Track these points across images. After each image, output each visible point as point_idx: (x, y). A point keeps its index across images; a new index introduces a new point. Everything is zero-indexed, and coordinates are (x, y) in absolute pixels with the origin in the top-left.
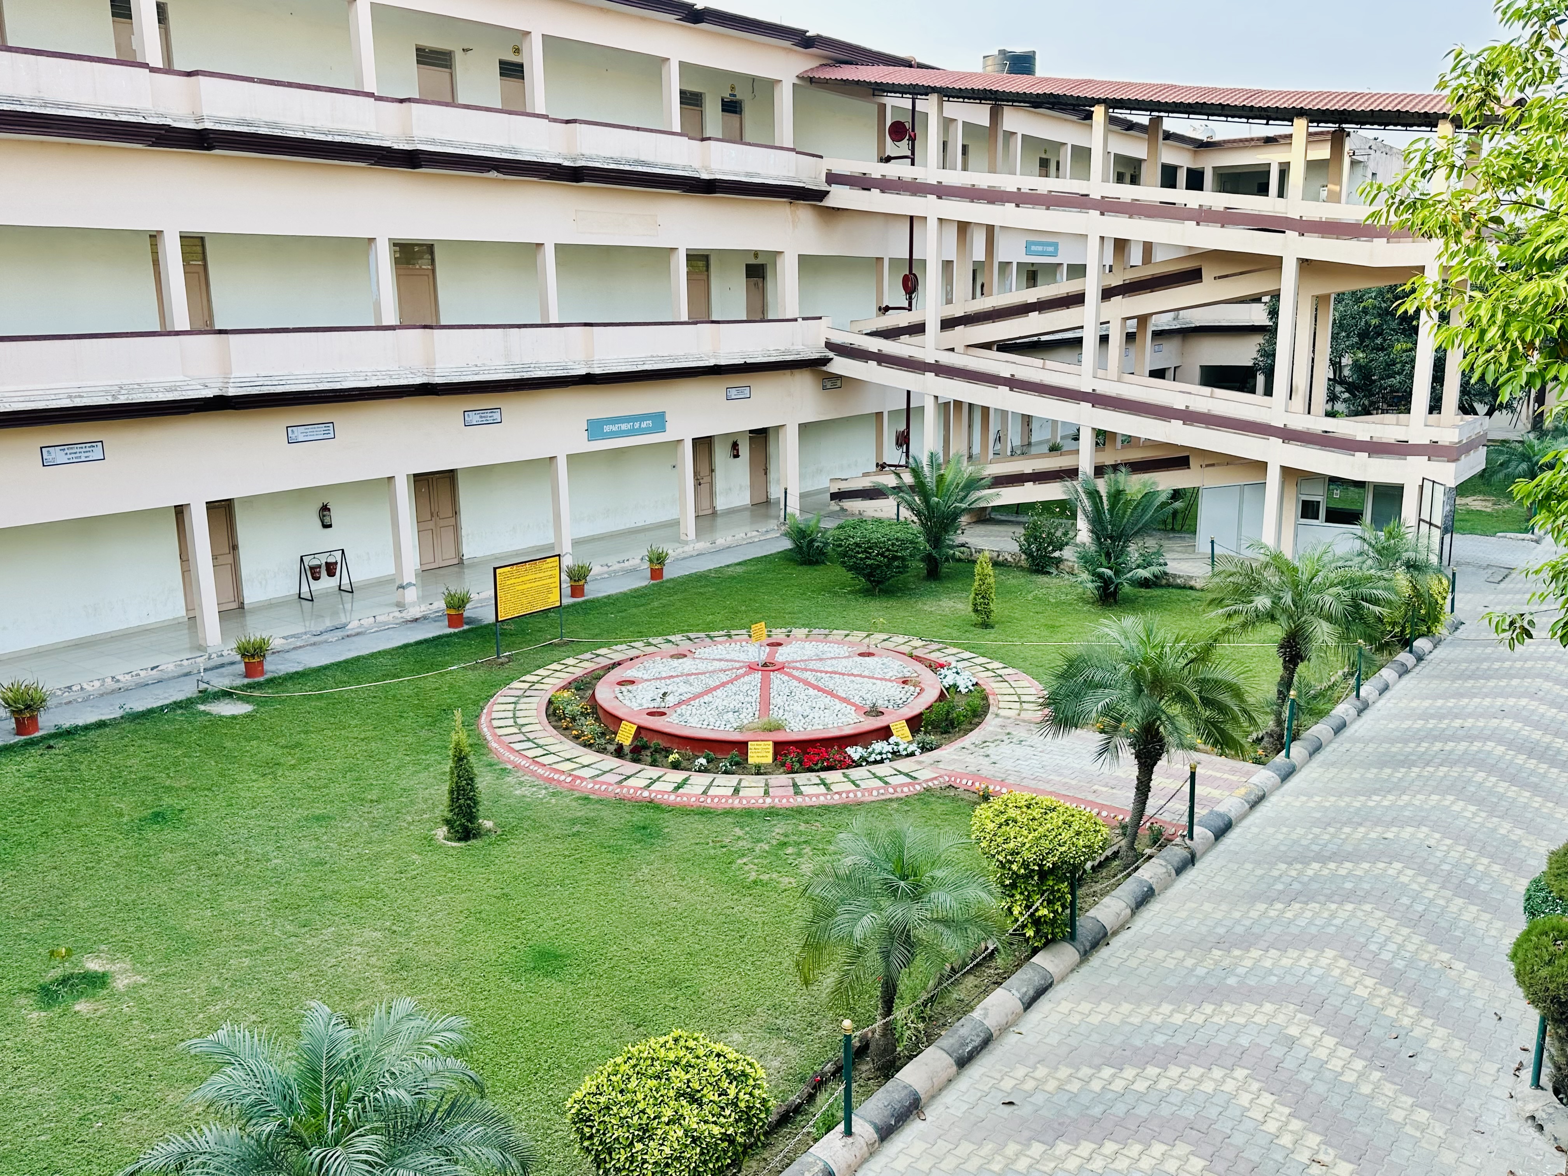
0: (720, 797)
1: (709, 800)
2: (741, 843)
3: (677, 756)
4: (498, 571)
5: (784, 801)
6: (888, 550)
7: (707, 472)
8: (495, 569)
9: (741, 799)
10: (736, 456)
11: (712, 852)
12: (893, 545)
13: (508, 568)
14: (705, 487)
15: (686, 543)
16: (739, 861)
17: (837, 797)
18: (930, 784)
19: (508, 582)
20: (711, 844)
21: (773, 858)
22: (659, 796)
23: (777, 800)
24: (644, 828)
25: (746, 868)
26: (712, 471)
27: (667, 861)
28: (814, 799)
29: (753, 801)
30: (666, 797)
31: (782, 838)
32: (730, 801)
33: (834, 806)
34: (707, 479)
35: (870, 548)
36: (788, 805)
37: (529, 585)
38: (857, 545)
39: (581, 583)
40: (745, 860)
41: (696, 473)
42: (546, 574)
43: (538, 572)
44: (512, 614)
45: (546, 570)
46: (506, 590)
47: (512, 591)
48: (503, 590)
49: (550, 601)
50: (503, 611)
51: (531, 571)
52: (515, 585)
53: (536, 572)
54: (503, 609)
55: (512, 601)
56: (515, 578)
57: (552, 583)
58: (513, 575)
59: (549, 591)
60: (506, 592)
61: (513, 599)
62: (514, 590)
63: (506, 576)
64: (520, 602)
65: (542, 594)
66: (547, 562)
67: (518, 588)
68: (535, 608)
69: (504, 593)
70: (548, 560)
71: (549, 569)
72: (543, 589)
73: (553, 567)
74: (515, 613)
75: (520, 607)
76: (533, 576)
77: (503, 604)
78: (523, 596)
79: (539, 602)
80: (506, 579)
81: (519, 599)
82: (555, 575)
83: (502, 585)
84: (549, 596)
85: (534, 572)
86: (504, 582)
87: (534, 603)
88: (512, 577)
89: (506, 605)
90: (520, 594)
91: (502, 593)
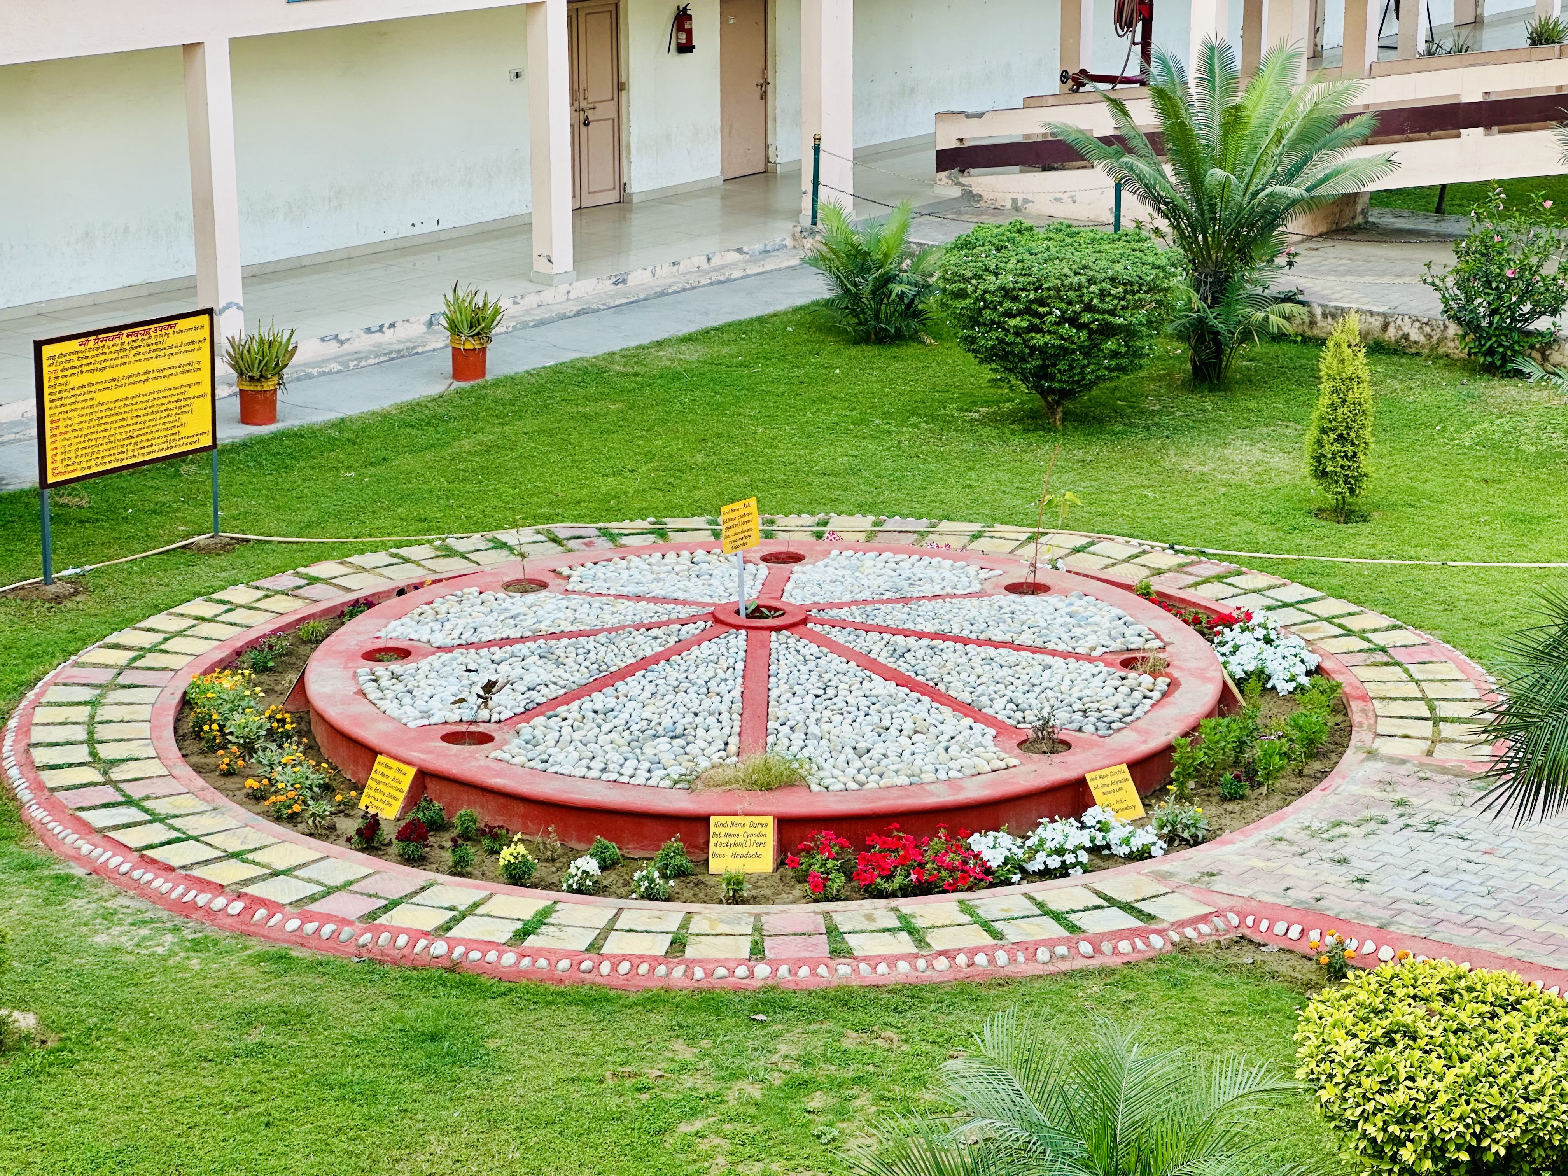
0: (636, 960)
1: (605, 968)
2: (688, 1081)
3: (521, 849)
4: (47, 351)
5: (804, 971)
6: (1089, 308)
7: (606, 89)
8: (38, 346)
9: (690, 964)
10: (686, 48)
11: (614, 1101)
12: (1103, 294)
13: (74, 345)
14: (600, 132)
15: (548, 281)
16: (684, 1128)
17: (942, 963)
18: (1190, 932)
19: (75, 382)
20: (610, 1082)
21: (773, 1121)
22: (475, 955)
23: (783, 970)
24: (434, 1037)
25: (703, 1146)
26: (620, 87)
27: (494, 1124)
28: (882, 968)
29: (721, 971)
30: (492, 956)
31: (797, 1069)
32: (662, 970)
33: (935, 987)
34: (606, 110)
35: (1042, 302)
36: (813, 984)
37: (130, 391)
38: (1008, 293)
39: (268, 385)
40: (698, 1125)
41: (576, 93)
42: (175, 360)
43: (153, 354)
44: (84, 465)
45: (174, 350)
46: (67, 401)
47: (84, 404)
48: (59, 403)
49: (185, 432)
50: (59, 458)
51: (133, 352)
52: (93, 388)
53: (148, 356)
54: (59, 451)
55: (85, 432)
56: (92, 371)
57: (189, 386)
58: (85, 361)
59: (184, 406)
60: (68, 408)
61: (86, 425)
62: (89, 403)
63: (68, 365)
64: (106, 434)
65: (165, 414)
66: (178, 328)
67: (100, 397)
68: (146, 450)
69: (63, 409)
70: (182, 324)
71: (183, 348)
72: (166, 400)
73: (193, 342)
74: (93, 463)
75: (105, 447)
76: (141, 367)
77: (59, 438)
78: (114, 418)
79: (156, 435)
80: (69, 372)
81: (103, 427)
82: (199, 362)
83: (58, 389)
84: (184, 418)
85: (142, 357)
86: (64, 380)
87: (144, 438)
88: (84, 369)
89: (67, 443)
90: (103, 414)
91: (57, 411)
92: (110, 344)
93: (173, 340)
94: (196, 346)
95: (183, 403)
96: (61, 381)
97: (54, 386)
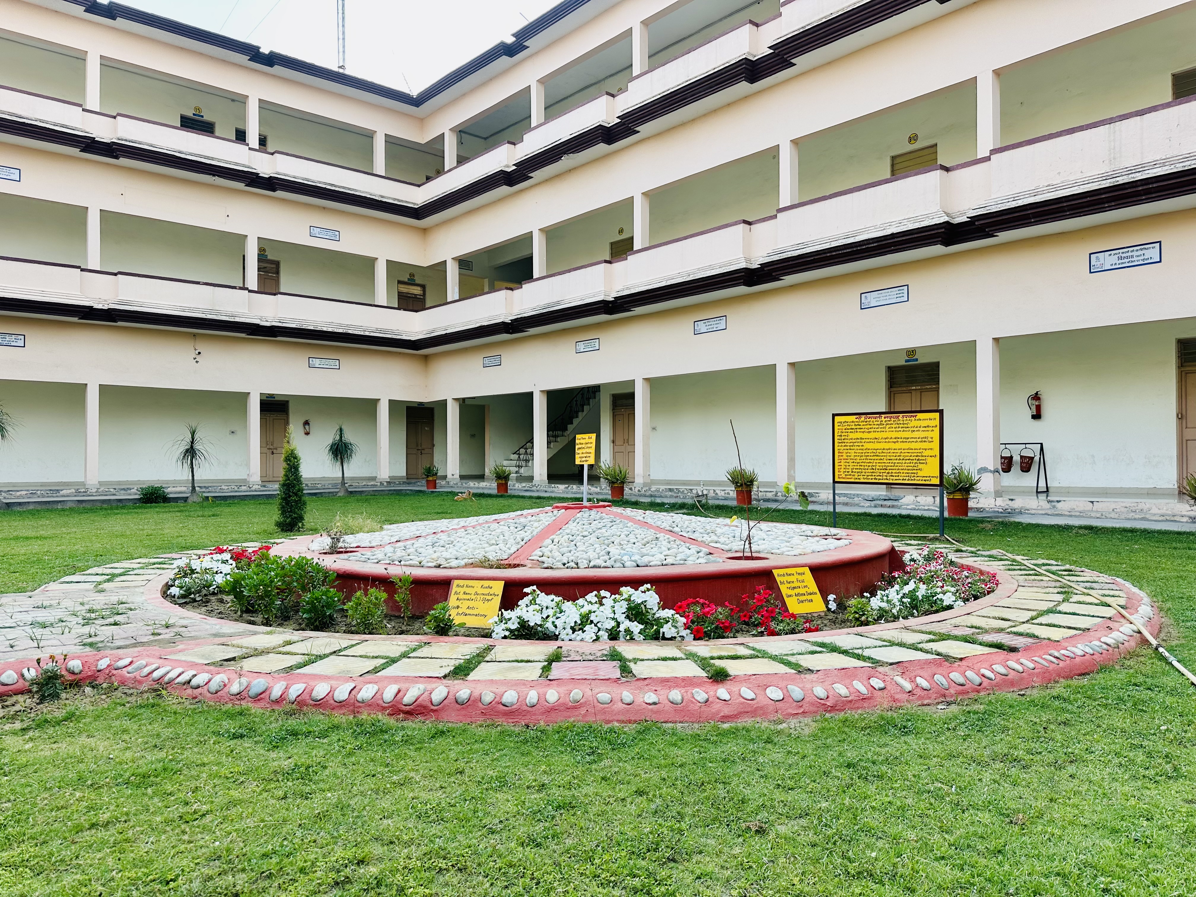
4: (837, 419)
8: (834, 415)
13: (853, 418)
19: (852, 436)
37: (887, 446)
42: (916, 434)
43: (902, 430)
44: (856, 477)
45: (915, 429)
46: (848, 444)
47: (858, 447)
48: (843, 444)
49: (920, 473)
50: (842, 470)
51: (888, 426)
52: (863, 441)
53: (897, 429)
54: (842, 467)
55: (858, 461)
56: (863, 432)
57: (926, 449)
58: (858, 427)
59: (921, 459)
60: (848, 448)
61: (859, 458)
62: (861, 447)
63: (848, 427)
64: (871, 464)
65: (907, 461)
66: (917, 418)
67: (867, 446)
68: (895, 478)
69: (845, 448)
70: (920, 416)
71: (921, 429)
72: (909, 455)
73: (928, 426)
74: (862, 477)
75: (869, 471)
76: (894, 435)
77: (842, 461)
78: (876, 458)
79: (902, 471)
80: (849, 431)
81: (868, 461)
82: (932, 438)
83: (843, 438)
84: (920, 466)
85: (893, 429)
86: (846, 434)
87: (894, 471)
88: (858, 430)
89: (847, 464)
90: (869, 454)
91: (842, 448)
92: (874, 420)
93: (914, 423)
94: (930, 429)
97: (841, 436)
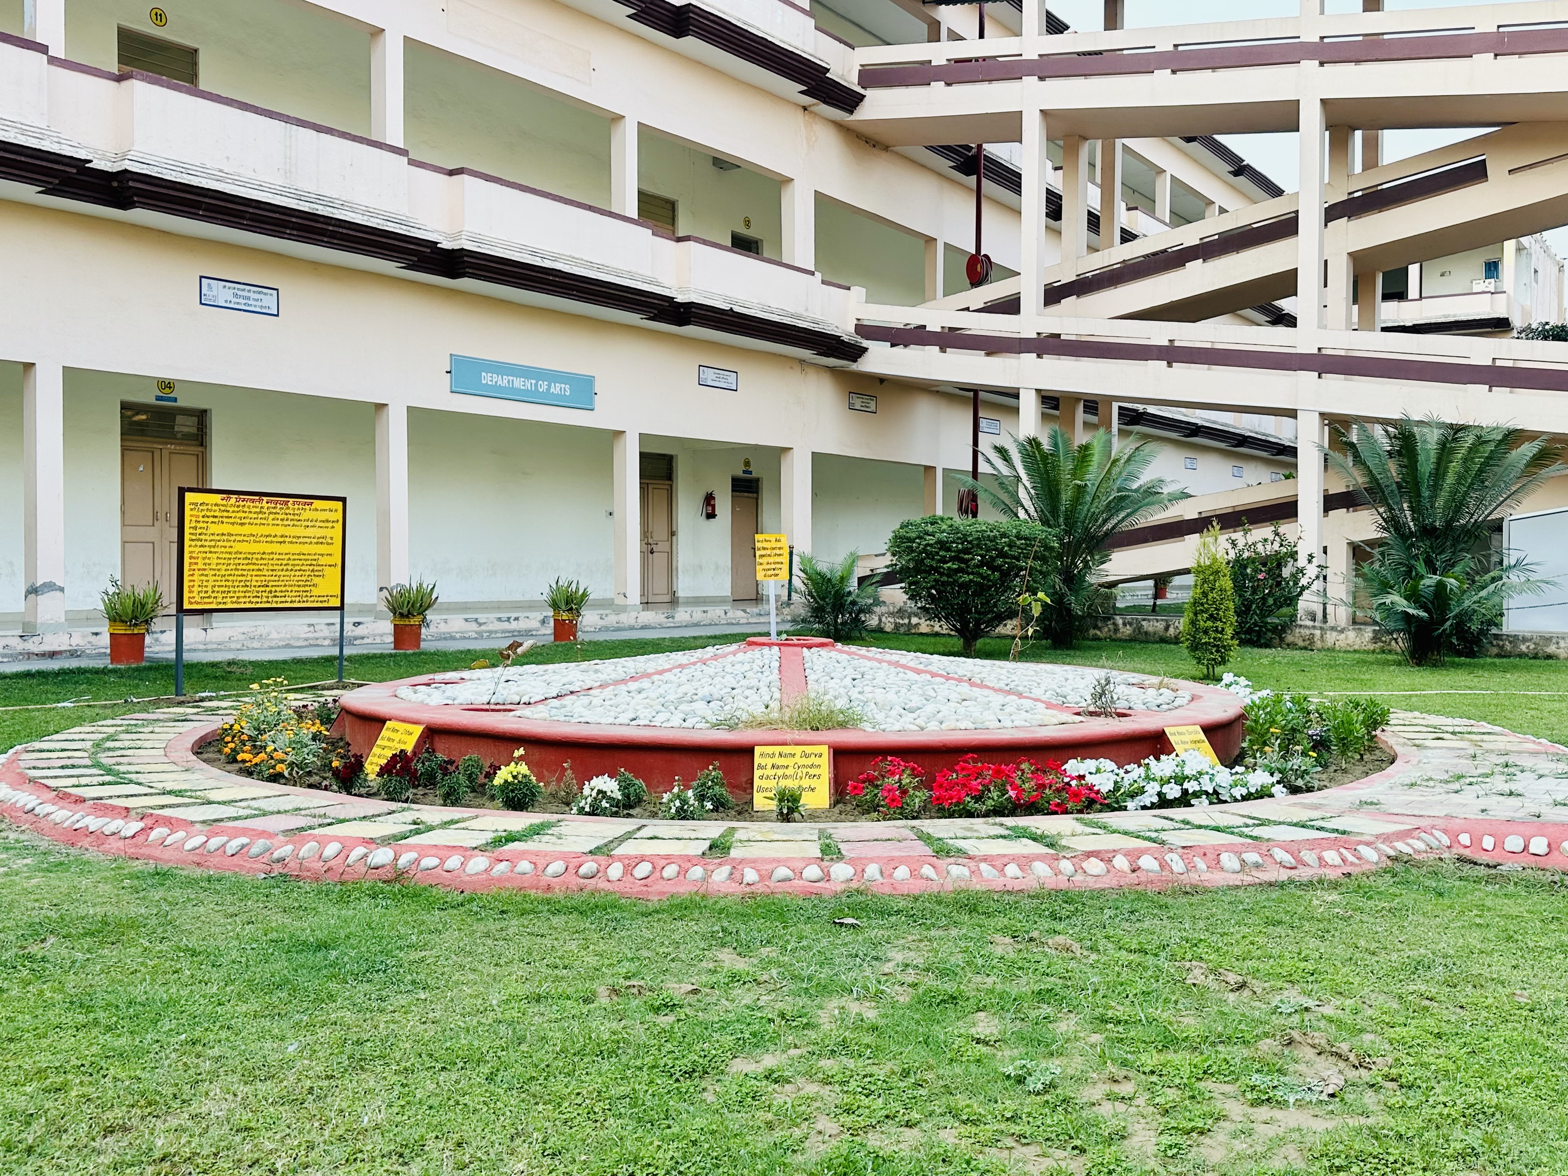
0: (658, 863)
1: (615, 871)
2: (744, 996)
3: (523, 769)
4: (189, 496)
5: (902, 872)
7: (665, 535)
8: (182, 491)
9: (737, 866)
10: (711, 516)
11: (604, 1029)
13: (216, 498)
14: (659, 559)
15: (623, 609)
17: (1095, 866)
19: (213, 528)
22: (429, 862)
23: (872, 870)
26: (673, 534)
28: (1012, 870)
29: (782, 872)
30: (454, 862)
31: (930, 981)
32: (697, 872)
33: (1098, 894)
34: (663, 546)
36: (916, 887)
37: (269, 548)
39: (415, 621)
41: (645, 534)
42: (310, 532)
43: (292, 523)
44: (220, 600)
45: (309, 524)
46: (207, 543)
47: (223, 549)
48: (199, 543)
49: (316, 592)
50: (196, 589)
51: (271, 516)
52: (232, 538)
53: (285, 523)
54: (196, 584)
55: (223, 573)
56: (233, 524)
57: (322, 555)
58: (225, 514)
59: (317, 571)
60: (207, 549)
61: (225, 567)
62: (228, 550)
63: (209, 514)
64: (243, 578)
65: (298, 573)
66: (313, 507)
67: (238, 547)
68: (279, 599)
69: (202, 549)
70: (317, 503)
71: (318, 524)
72: (300, 563)
73: (327, 521)
74: (229, 600)
75: (241, 589)
76: (280, 531)
77: (196, 572)
78: (252, 567)
79: (290, 589)
80: (211, 519)
81: (240, 573)
82: (332, 538)
83: (199, 531)
84: (316, 580)
85: (279, 522)
86: (205, 525)
87: (278, 589)
88: (225, 520)
89: (205, 578)
90: (241, 561)
91: (197, 549)
92: (251, 506)
93: (307, 514)
94: (330, 525)
95: (316, 568)
96: (201, 525)
97: (195, 528)
